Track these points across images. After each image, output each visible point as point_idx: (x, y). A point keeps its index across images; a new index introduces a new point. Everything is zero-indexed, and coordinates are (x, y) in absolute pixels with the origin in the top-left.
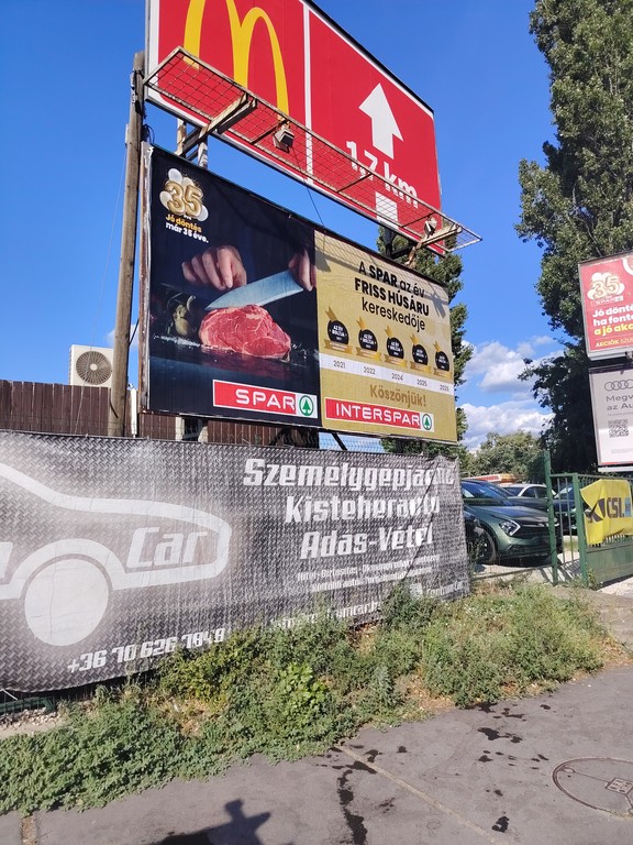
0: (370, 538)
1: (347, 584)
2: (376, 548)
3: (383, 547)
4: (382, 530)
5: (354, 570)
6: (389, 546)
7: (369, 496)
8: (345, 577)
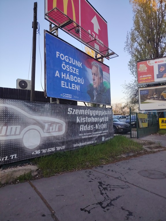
1: (89, 137)
2: (95, 128)
5: (91, 133)
6: (98, 128)
7: (94, 117)
8: (89, 135)
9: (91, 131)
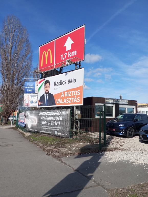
0: (50, 123)
1: (46, 129)
2: (50, 124)
3: (51, 124)
4: (51, 122)
5: (47, 127)
6: (52, 124)
7: (50, 116)
8: (46, 128)
9: (48, 125)
